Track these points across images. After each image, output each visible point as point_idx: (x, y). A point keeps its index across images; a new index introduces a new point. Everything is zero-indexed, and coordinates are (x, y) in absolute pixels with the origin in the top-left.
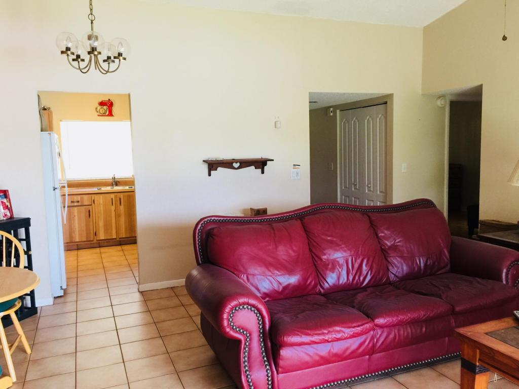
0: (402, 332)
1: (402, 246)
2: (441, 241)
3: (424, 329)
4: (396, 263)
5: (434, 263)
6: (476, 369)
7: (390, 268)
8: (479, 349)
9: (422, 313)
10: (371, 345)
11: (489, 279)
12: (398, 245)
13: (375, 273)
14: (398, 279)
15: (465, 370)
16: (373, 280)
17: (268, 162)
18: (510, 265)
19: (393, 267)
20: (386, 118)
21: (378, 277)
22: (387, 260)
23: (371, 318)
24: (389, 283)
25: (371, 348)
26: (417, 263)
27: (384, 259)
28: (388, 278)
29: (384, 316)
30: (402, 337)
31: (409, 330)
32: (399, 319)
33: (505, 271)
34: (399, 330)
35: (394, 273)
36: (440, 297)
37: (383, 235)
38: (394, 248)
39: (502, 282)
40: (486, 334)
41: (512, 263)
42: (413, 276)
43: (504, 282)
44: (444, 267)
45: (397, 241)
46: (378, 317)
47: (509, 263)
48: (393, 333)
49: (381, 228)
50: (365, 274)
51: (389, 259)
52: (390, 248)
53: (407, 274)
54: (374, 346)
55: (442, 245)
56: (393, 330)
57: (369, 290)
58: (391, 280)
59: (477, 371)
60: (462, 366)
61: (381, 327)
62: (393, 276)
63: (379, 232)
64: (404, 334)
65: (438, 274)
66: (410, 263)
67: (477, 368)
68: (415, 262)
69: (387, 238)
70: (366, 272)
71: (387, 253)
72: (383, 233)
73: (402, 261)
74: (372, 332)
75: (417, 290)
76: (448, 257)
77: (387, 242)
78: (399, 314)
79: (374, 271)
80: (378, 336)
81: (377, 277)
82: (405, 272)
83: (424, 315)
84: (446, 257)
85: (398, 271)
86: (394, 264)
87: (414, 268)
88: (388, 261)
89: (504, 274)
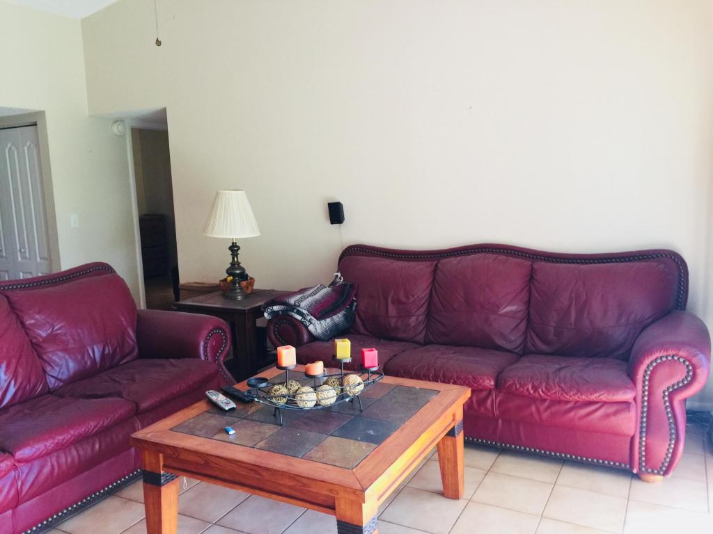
0: (63, 460)
1: (65, 334)
2: (123, 319)
3: (97, 446)
4: (57, 360)
5: (115, 351)
6: (160, 480)
7: (48, 369)
8: (163, 453)
9: (93, 424)
10: (13, 492)
11: (185, 357)
12: (58, 334)
13: (22, 383)
14: (61, 384)
15: (149, 485)
16: (20, 393)
18: (208, 335)
19: (52, 367)
20: (37, 146)
21: (28, 387)
22: (40, 357)
23: (9, 452)
24: (49, 392)
25: (13, 498)
26: (89, 354)
27: (37, 358)
28: (46, 384)
29: (32, 443)
30: (64, 467)
31: (74, 453)
32: (56, 441)
33: (202, 343)
34: (58, 458)
35: (55, 375)
36: (119, 395)
37: (32, 321)
38: (53, 338)
39: (200, 358)
40: (171, 430)
41: (210, 332)
42: (84, 375)
43: (203, 358)
44: (130, 353)
45: (56, 328)
46: (20, 448)
47: (206, 332)
48: (49, 464)
49: (31, 312)
50: (5, 387)
51: (45, 357)
52: (46, 340)
53: (75, 373)
54: (18, 492)
55: (125, 323)
56: (49, 460)
57: (12, 410)
58: (51, 386)
59: (162, 481)
60: (144, 481)
61: (26, 461)
62: (53, 380)
63: (26, 317)
64: (66, 461)
65: (122, 365)
66: (79, 357)
67: (162, 478)
68: (86, 354)
69: (40, 327)
70: (6, 384)
71: (41, 347)
72: (33, 319)
73: (67, 356)
74: (13, 473)
75: (88, 393)
76: (134, 338)
77: (40, 332)
78: (55, 434)
79: (20, 380)
80: (24, 476)
81: (26, 387)
82: (72, 371)
83: (96, 426)
84: (131, 339)
85: (62, 371)
86: (54, 362)
87: (86, 363)
88: (43, 359)
89: (202, 348)
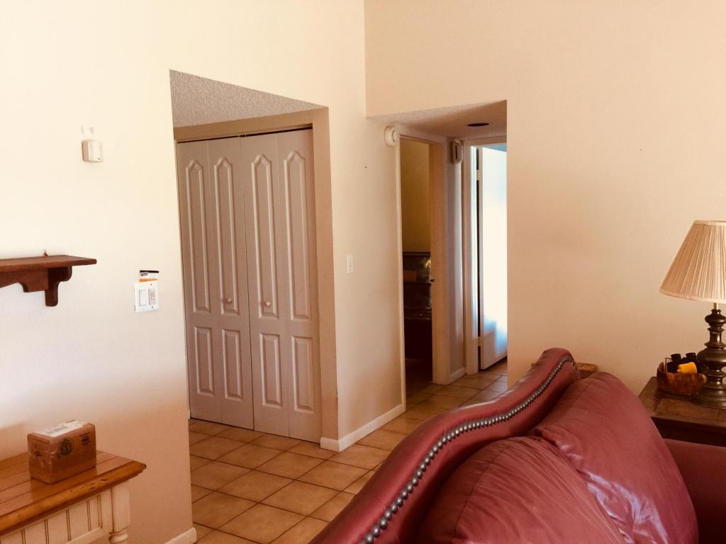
17: (74, 268)
